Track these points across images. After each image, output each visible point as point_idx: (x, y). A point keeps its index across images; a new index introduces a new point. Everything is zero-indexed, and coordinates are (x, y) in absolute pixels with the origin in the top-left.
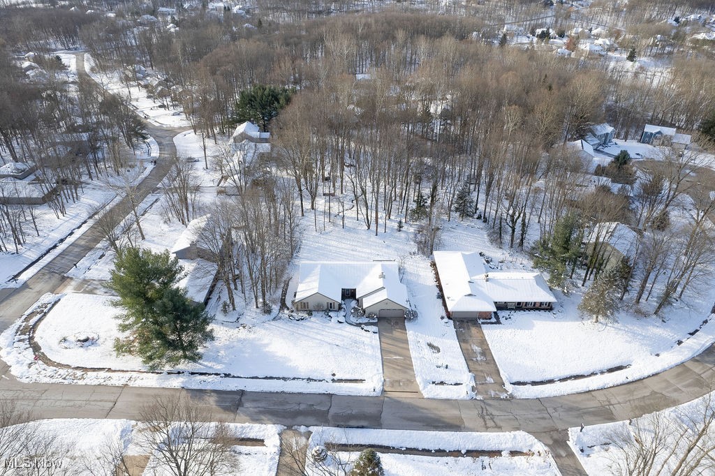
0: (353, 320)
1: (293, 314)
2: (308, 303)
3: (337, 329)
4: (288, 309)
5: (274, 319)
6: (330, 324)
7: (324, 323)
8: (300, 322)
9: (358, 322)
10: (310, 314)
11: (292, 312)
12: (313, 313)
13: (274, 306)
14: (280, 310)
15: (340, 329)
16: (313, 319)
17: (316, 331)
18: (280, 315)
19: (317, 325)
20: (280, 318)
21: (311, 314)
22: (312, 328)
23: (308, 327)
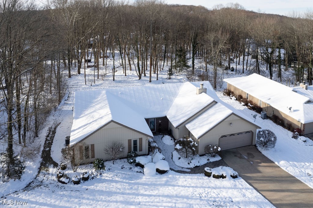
0: (183, 163)
1: (66, 172)
2: (93, 146)
3: (161, 185)
4: (56, 165)
5: (28, 187)
6: (144, 179)
7: (131, 178)
8: (83, 186)
9: (192, 166)
10: (100, 165)
11: (64, 168)
12: (106, 164)
13: (28, 163)
14: (40, 169)
15: (167, 184)
16: (106, 175)
17: (119, 198)
18: (41, 177)
19: (119, 186)
20: (41, 184)
21: (103, 167)
22: (110, 193)
23: (101, 192)
